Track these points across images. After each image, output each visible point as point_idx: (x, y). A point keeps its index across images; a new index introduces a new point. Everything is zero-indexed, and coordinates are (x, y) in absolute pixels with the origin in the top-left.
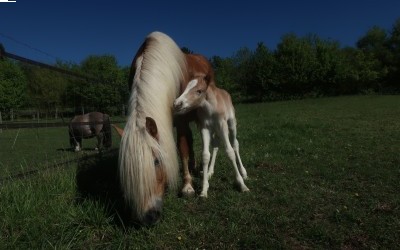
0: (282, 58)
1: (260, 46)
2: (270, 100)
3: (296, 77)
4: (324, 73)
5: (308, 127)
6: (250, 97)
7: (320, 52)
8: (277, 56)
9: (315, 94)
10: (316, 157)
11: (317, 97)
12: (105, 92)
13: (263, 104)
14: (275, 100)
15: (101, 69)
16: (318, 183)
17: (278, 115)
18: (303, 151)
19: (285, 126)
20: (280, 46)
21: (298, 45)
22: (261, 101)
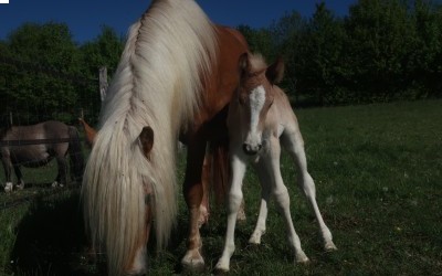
0: (358, 30)
1: (320, 9)
2: (337, 103)
3: (382, 64)
4: (430, 57)
5: (402, 149)
6: (302, 98)
7: (422, 20)
8: (349, 27)
9: (414, 93)
10: (415, 203)
11: (418, 97)
12: (49, 86)
13: (324, 109)
14: (345, 103)
15: (44, 46)
16: (418, 249)
17: (350, 129)
18: (392, 192)
19: (362, 148)
20: (354, 10)
21: (385, 9)
22: (320, 104)
